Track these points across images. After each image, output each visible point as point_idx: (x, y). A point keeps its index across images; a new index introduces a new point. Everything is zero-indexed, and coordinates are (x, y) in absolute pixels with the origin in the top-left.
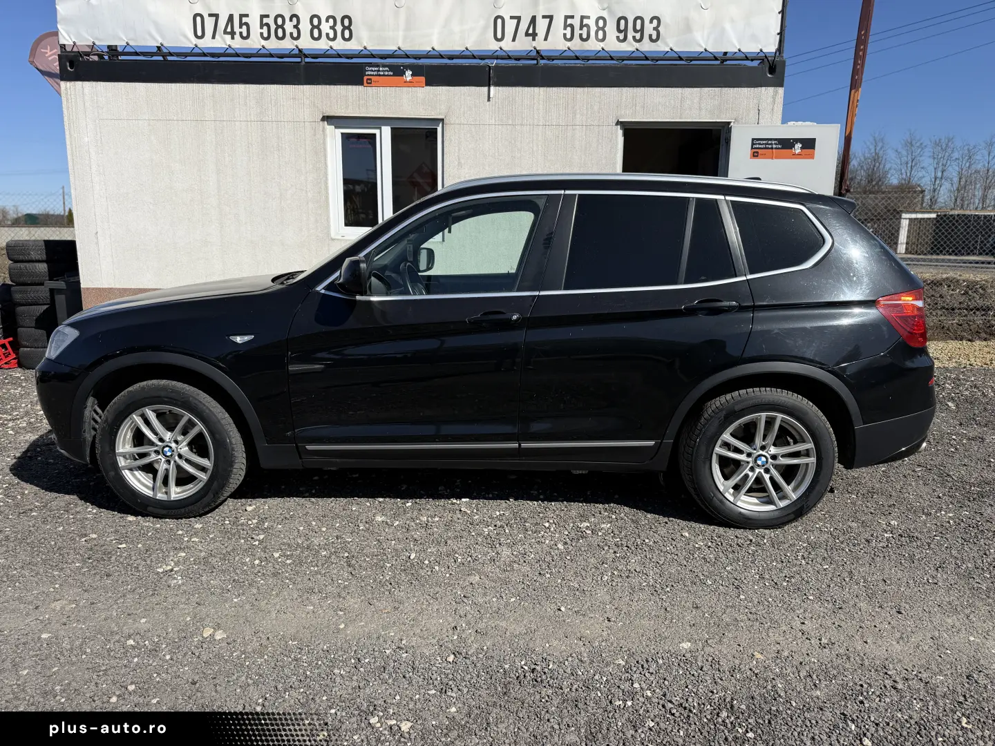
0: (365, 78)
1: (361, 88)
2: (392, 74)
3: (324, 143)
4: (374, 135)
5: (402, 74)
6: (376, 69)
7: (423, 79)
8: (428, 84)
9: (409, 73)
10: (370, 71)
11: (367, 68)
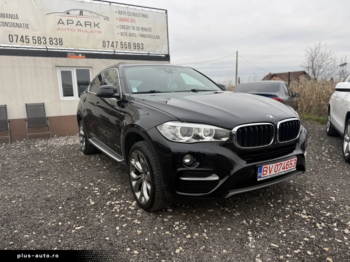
0: (68, 56)
1: (66, 58)
2: (75, 55)
3: (56, 74)
4: (71, 71)
5: (79, 55)
6: (71, 53)
7: (84, 56)
8: (86, 58)
9: (80, 55)
10: (69, 54)
11: (68, 53)
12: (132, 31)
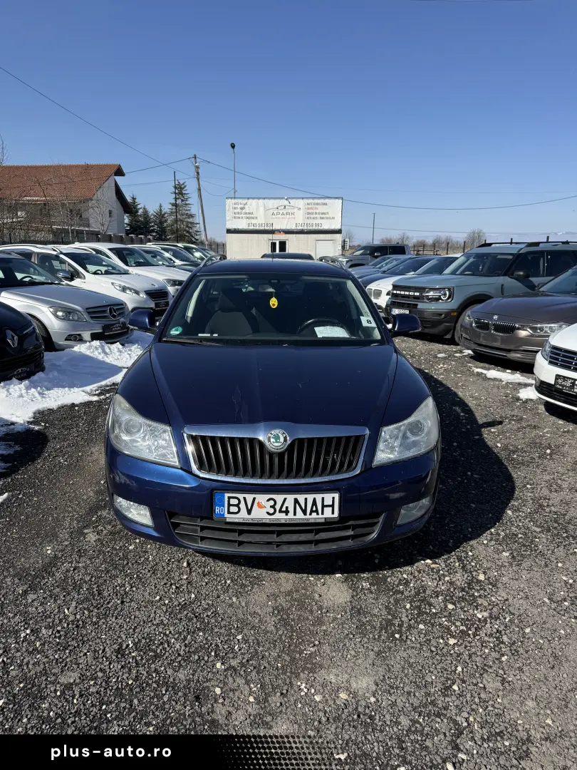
1: (274, 235)
3: (268, 244)
4: (276, 242)
6: (277, 232)
8: (285, 234)
9: (282, 232)
12: (315, 216)
